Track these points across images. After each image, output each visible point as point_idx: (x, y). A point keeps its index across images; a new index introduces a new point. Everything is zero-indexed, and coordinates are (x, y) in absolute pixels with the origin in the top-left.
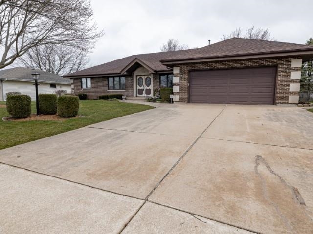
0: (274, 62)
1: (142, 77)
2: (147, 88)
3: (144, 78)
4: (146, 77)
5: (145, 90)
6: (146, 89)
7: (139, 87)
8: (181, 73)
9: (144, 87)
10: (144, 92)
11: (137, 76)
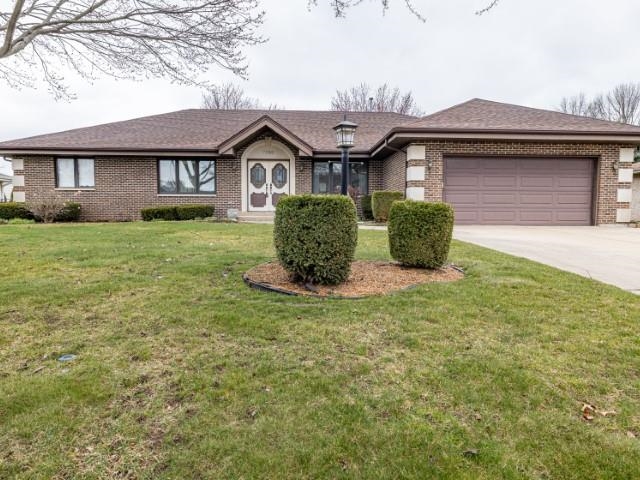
0: (594, 151)
1: (262, 163)
2: (275, 190)
3: (269, 167)
4: (273, 164)
5: (270, 196)
6: (275, 196)
7: (253, 189)
8: (428, 160)
9: (269, 188)
10: (269, 200)
11: (248, 160)
